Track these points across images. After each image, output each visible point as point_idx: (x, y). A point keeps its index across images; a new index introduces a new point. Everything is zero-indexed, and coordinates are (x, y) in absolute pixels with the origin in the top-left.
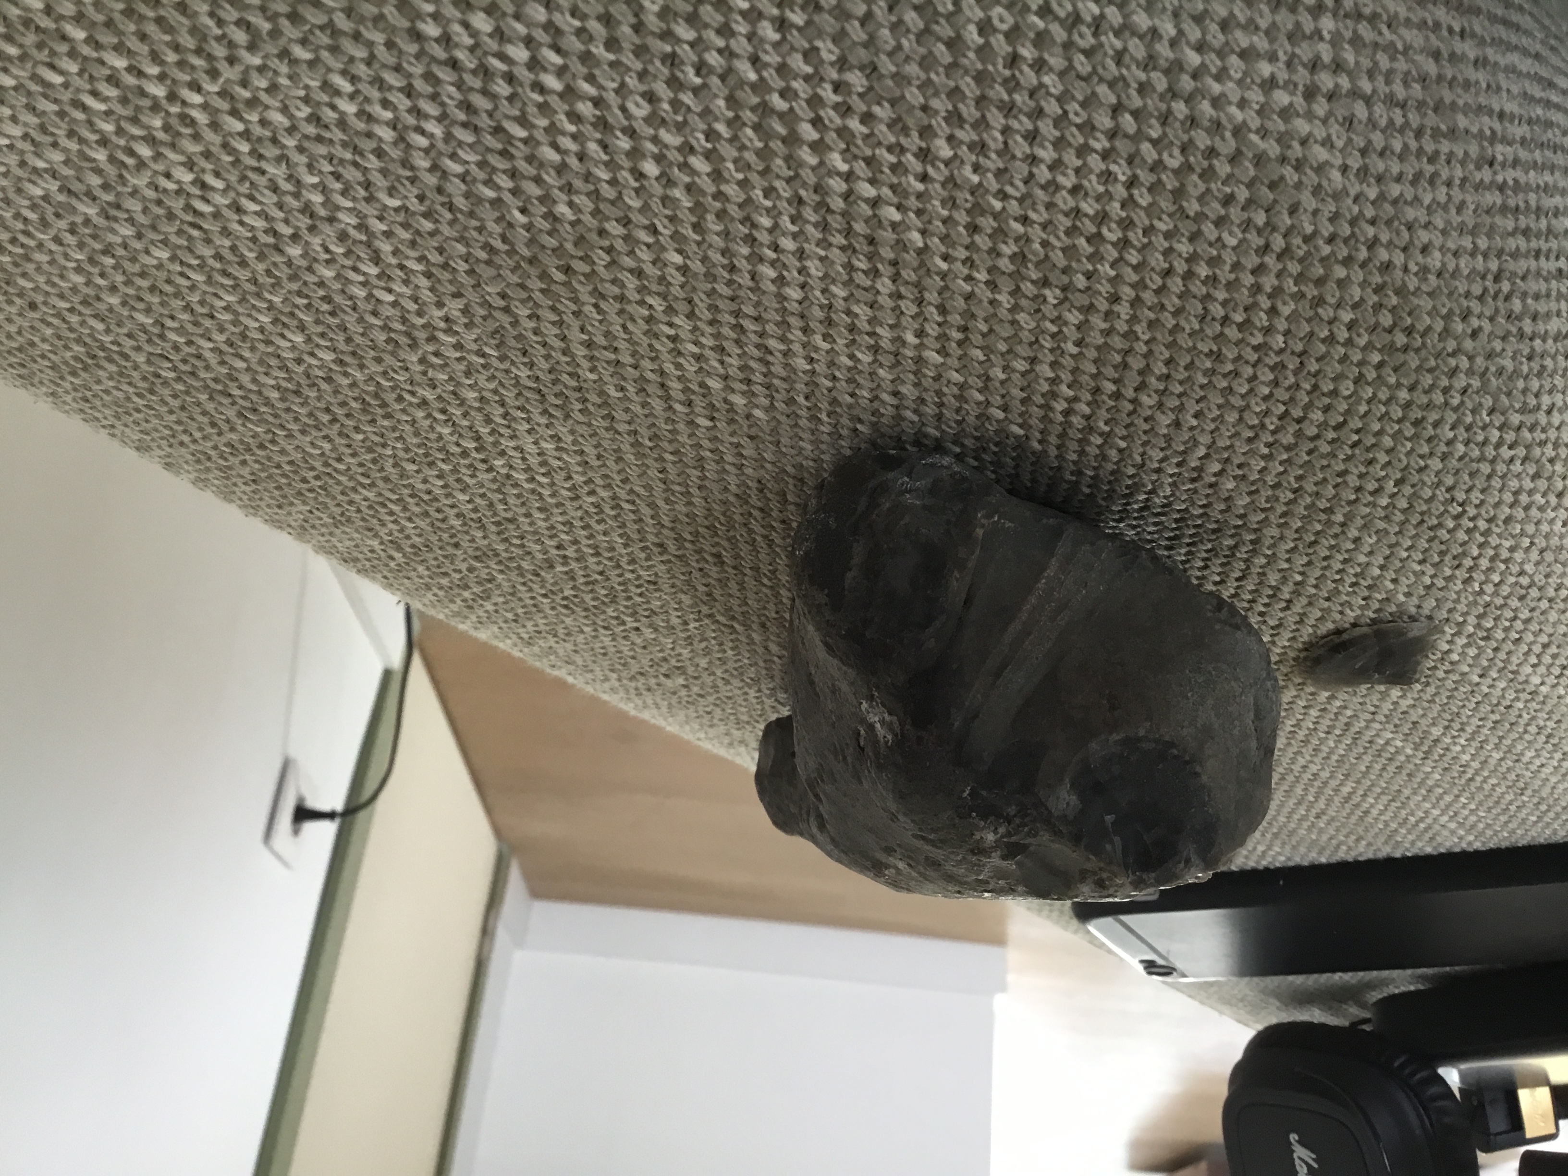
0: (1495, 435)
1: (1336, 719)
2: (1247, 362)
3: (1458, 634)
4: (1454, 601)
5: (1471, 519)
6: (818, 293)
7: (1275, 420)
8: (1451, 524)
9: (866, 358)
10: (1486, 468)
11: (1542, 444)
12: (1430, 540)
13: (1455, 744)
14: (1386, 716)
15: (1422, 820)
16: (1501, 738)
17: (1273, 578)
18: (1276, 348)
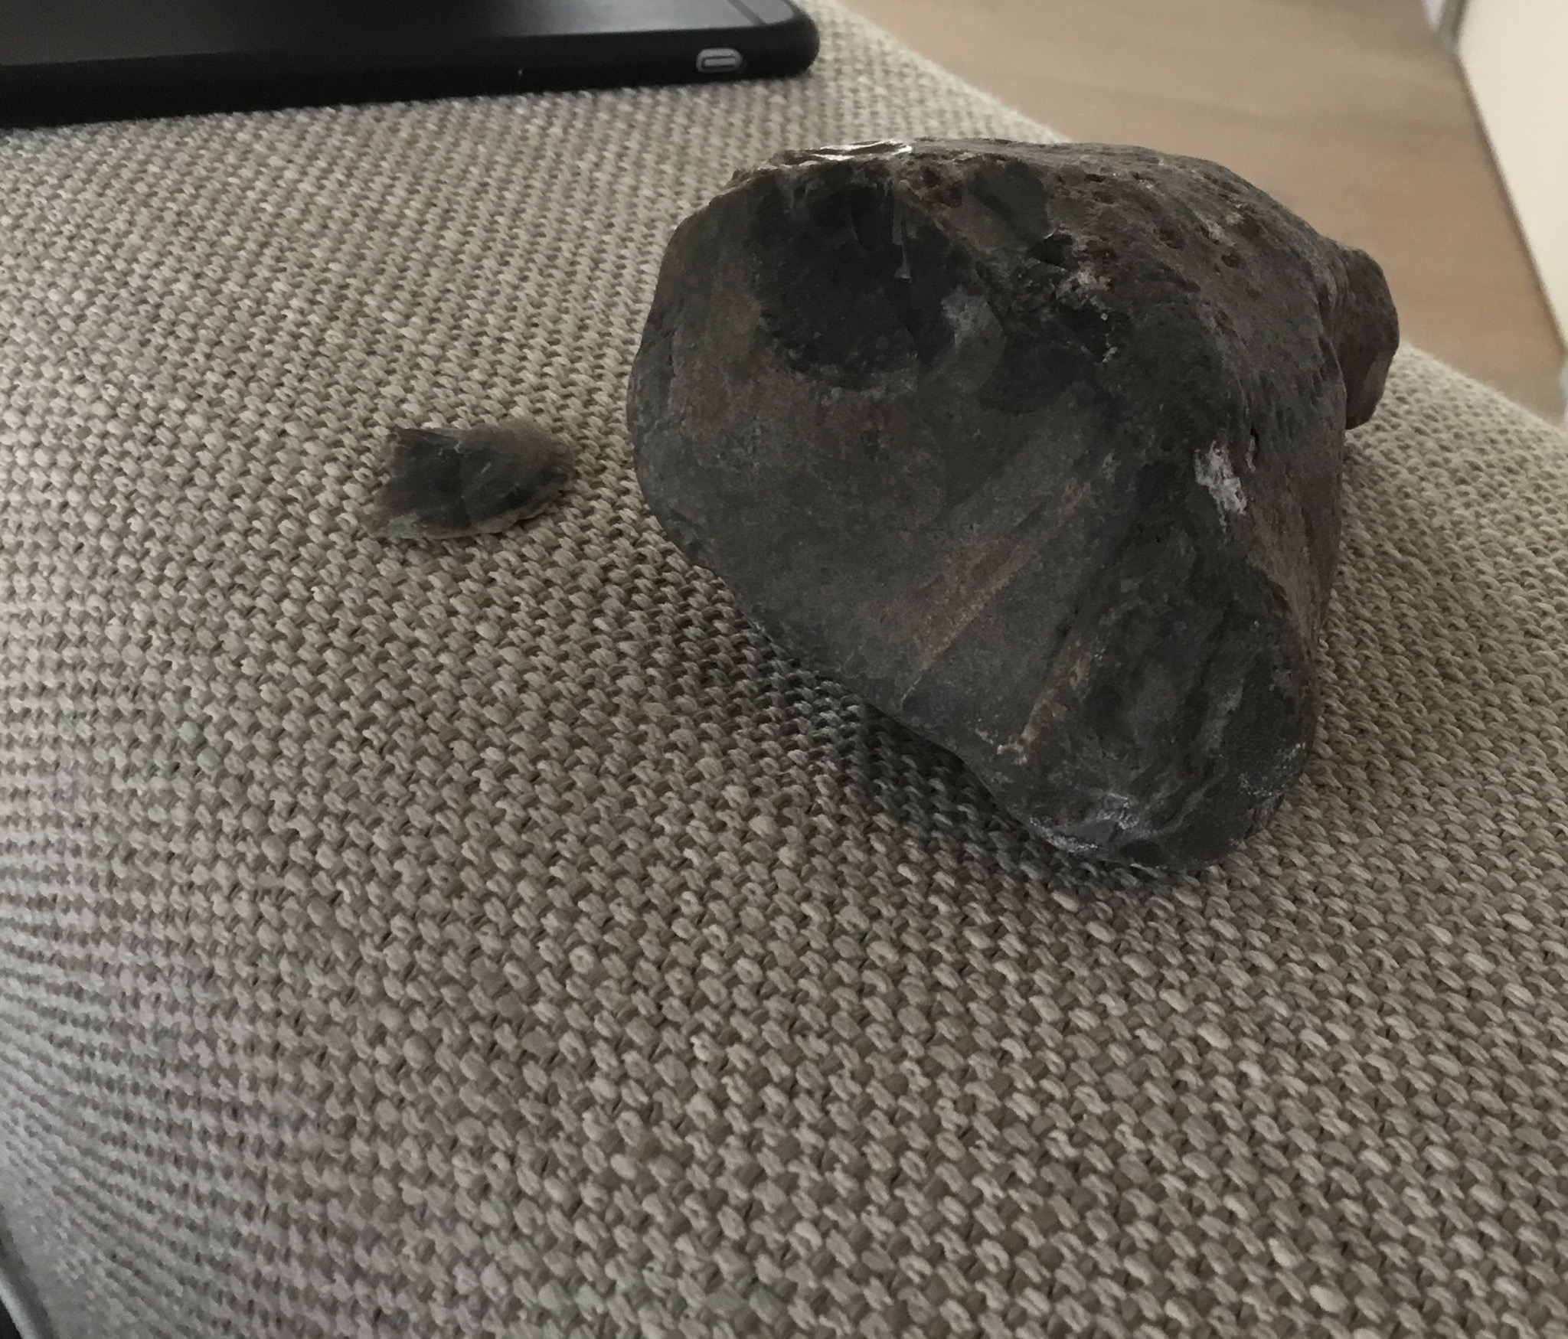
0: (325, 857)
1: (493, 364)
2: (745, 1013)
3: (334, 511)
4: (350, 570)
5: (345, 715)
6: (1405, 1157)
7: (685, 909)
8: (377, 708)
9: (1311, 1038)
10: (334, 802)
11: (240, 835)
12: (407, 682)
13: (302, 312)
14: (418, 366)
15: (326, 172)
16: (231, 319)
17: (637, 623)
18: (705, 1036)
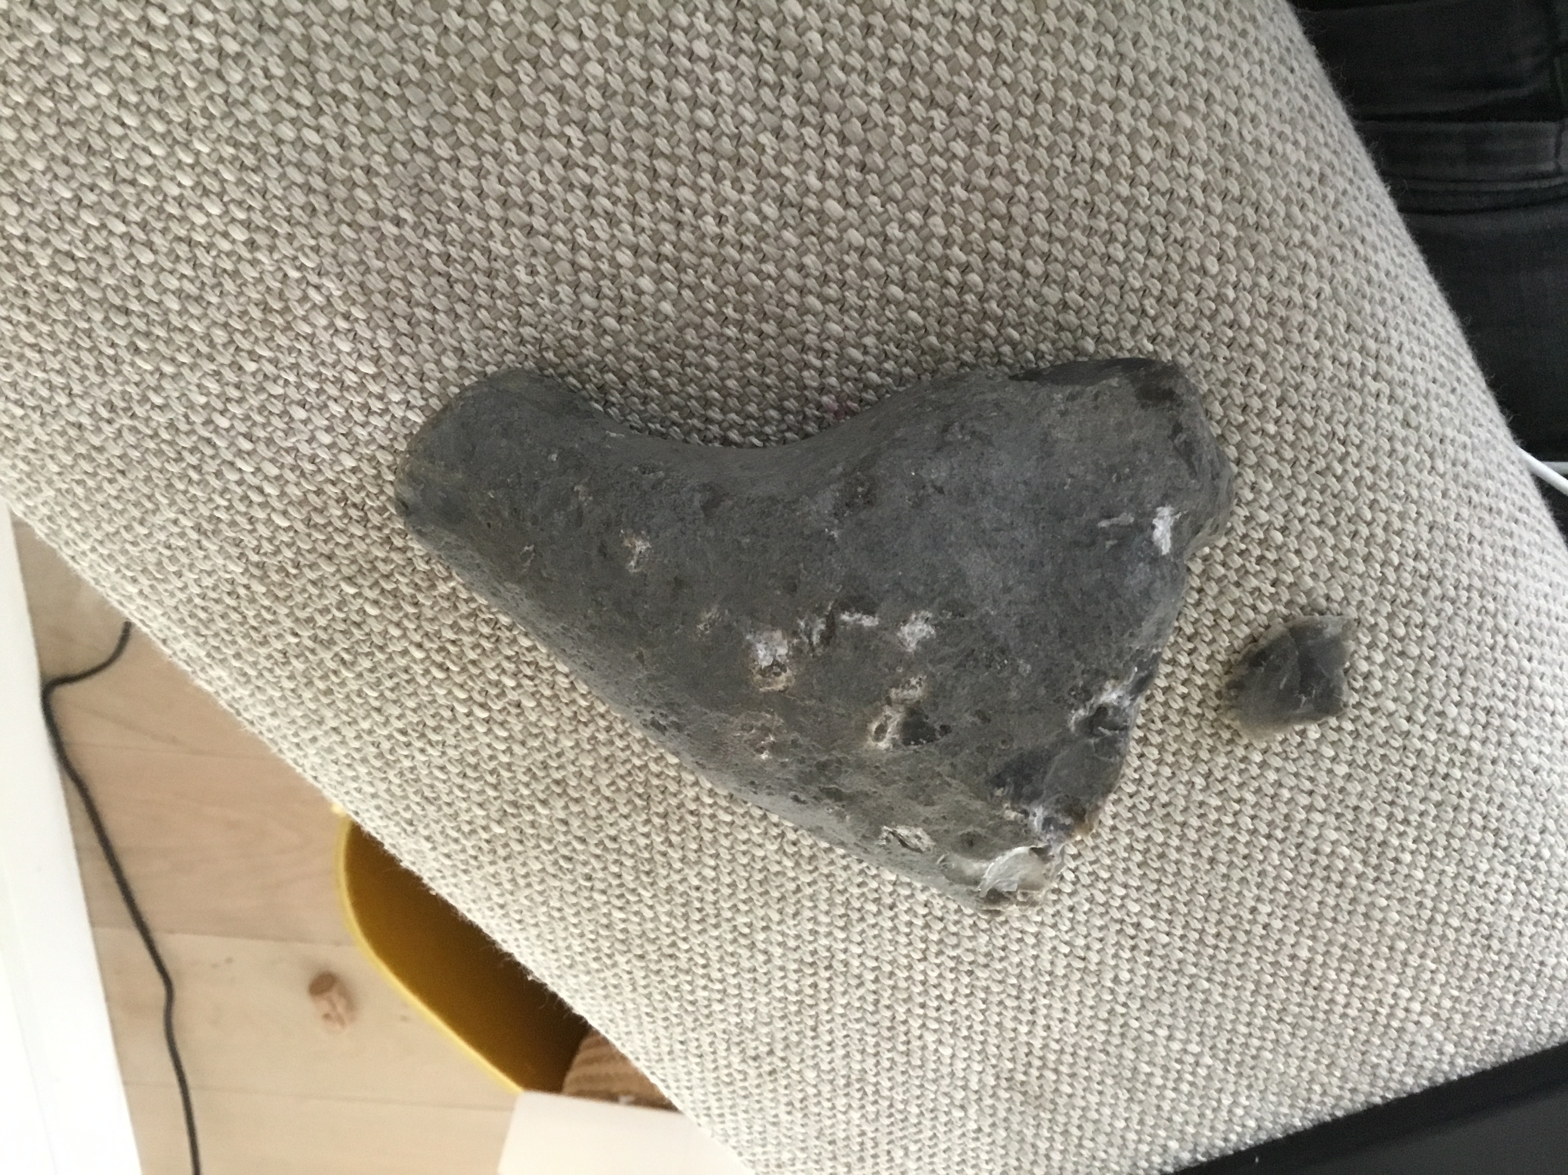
0: (1357, 358)
1: (1274, 808)
2: (1119, 220)
3: (1372, 645)
4: (1360, 591)
5: (1356, 465)
6: (728, 118)
7: (1153, 301)
8: (1338, 469)
12: (1322, 491)
13: (1403, 848)
14: (1325, 798)
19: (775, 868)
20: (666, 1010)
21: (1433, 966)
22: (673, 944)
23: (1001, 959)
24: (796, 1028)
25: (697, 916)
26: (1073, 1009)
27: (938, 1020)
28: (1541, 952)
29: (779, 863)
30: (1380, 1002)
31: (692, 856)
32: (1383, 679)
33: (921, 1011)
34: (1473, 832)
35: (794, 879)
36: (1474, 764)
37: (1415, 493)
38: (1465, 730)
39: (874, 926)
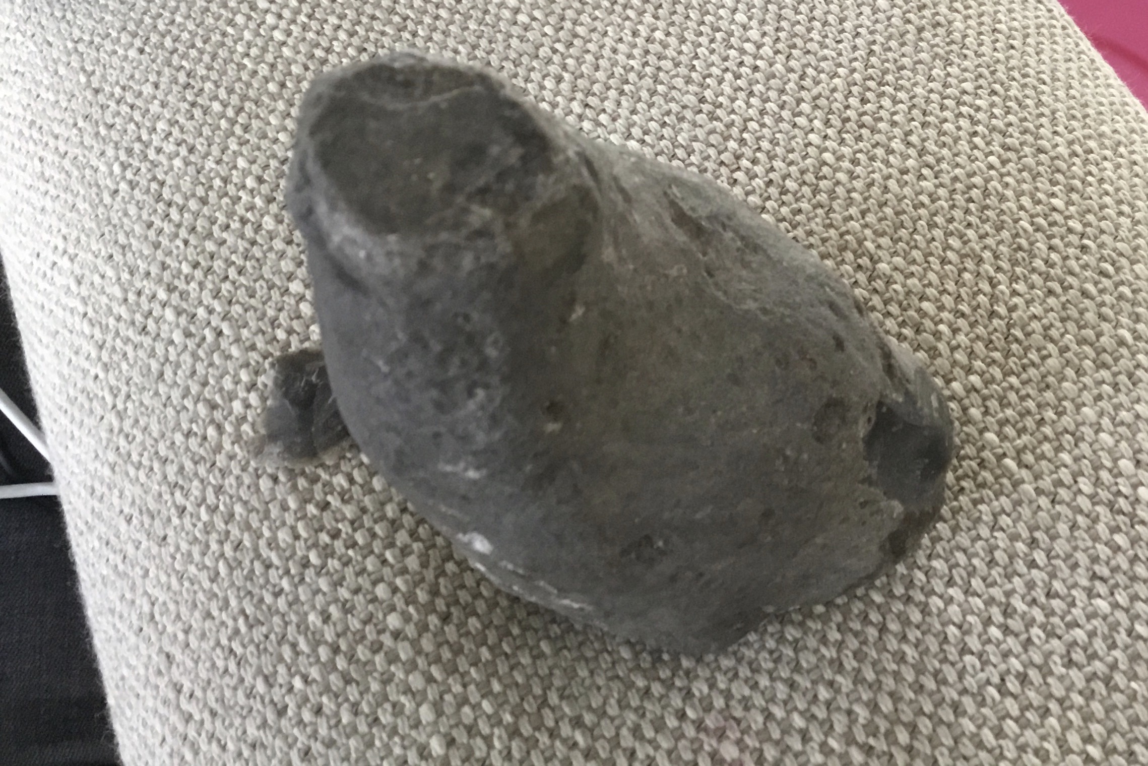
19: (885, 241)
20: (1025, 86)
21: (246, 61)
22: (1004, 163)
23: (668, 113)
24: (890, 55)
25: (975, 193)
26: (606, 52)
27: (742, 51)
28: (141, 63)
29: (879, 247)
30: (305, 28)
31: (970, 264)
32: (237, 382)
33: (759, 63)
34: (181, 202)
35: (866, 226)
36: (167, 276)
37: (174, 582)
38: (169, 314)
39: (791, 163)
